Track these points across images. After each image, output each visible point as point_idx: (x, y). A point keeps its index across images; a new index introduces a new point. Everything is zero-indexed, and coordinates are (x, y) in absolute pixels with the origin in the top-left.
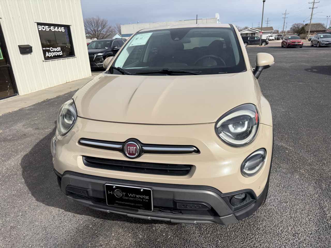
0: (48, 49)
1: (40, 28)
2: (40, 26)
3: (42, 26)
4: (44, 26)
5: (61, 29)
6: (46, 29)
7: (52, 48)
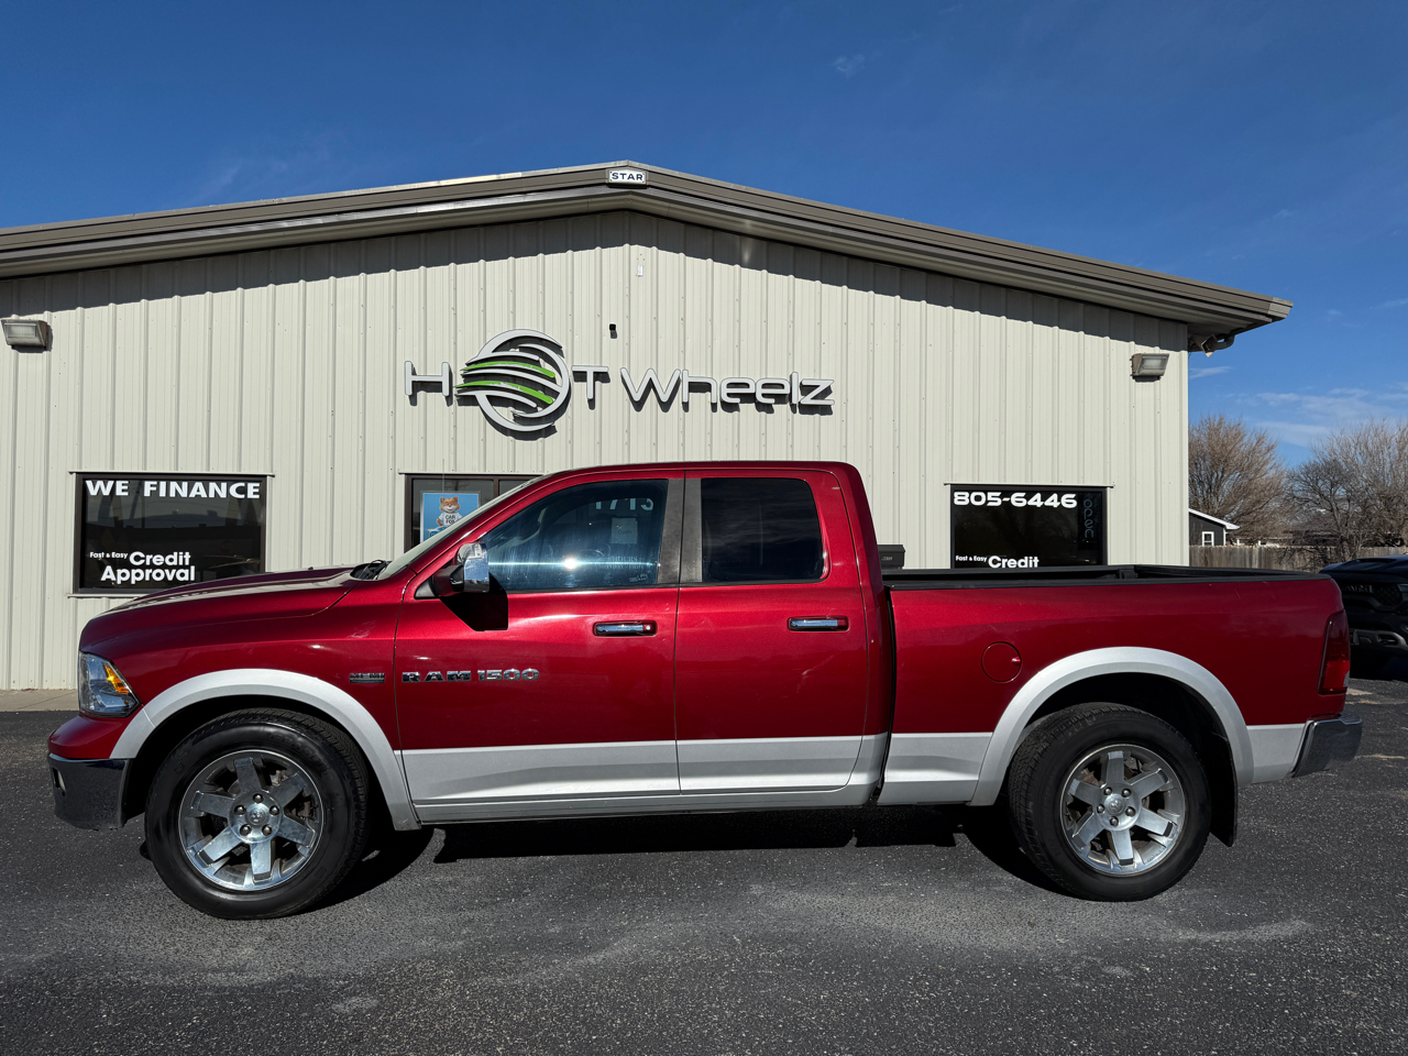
0: (984, 559)
1: (966, 498)
2: (967, 494)
3: (974, 494)
4: (982, 494)
5: (1059, 500)
6: (987, 502)
7: (999, 559)
